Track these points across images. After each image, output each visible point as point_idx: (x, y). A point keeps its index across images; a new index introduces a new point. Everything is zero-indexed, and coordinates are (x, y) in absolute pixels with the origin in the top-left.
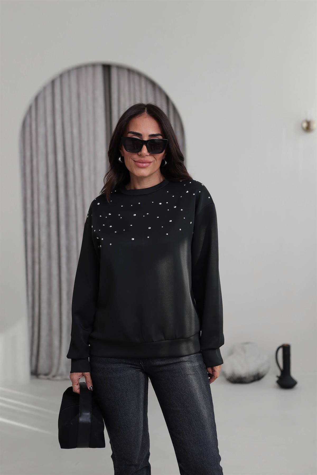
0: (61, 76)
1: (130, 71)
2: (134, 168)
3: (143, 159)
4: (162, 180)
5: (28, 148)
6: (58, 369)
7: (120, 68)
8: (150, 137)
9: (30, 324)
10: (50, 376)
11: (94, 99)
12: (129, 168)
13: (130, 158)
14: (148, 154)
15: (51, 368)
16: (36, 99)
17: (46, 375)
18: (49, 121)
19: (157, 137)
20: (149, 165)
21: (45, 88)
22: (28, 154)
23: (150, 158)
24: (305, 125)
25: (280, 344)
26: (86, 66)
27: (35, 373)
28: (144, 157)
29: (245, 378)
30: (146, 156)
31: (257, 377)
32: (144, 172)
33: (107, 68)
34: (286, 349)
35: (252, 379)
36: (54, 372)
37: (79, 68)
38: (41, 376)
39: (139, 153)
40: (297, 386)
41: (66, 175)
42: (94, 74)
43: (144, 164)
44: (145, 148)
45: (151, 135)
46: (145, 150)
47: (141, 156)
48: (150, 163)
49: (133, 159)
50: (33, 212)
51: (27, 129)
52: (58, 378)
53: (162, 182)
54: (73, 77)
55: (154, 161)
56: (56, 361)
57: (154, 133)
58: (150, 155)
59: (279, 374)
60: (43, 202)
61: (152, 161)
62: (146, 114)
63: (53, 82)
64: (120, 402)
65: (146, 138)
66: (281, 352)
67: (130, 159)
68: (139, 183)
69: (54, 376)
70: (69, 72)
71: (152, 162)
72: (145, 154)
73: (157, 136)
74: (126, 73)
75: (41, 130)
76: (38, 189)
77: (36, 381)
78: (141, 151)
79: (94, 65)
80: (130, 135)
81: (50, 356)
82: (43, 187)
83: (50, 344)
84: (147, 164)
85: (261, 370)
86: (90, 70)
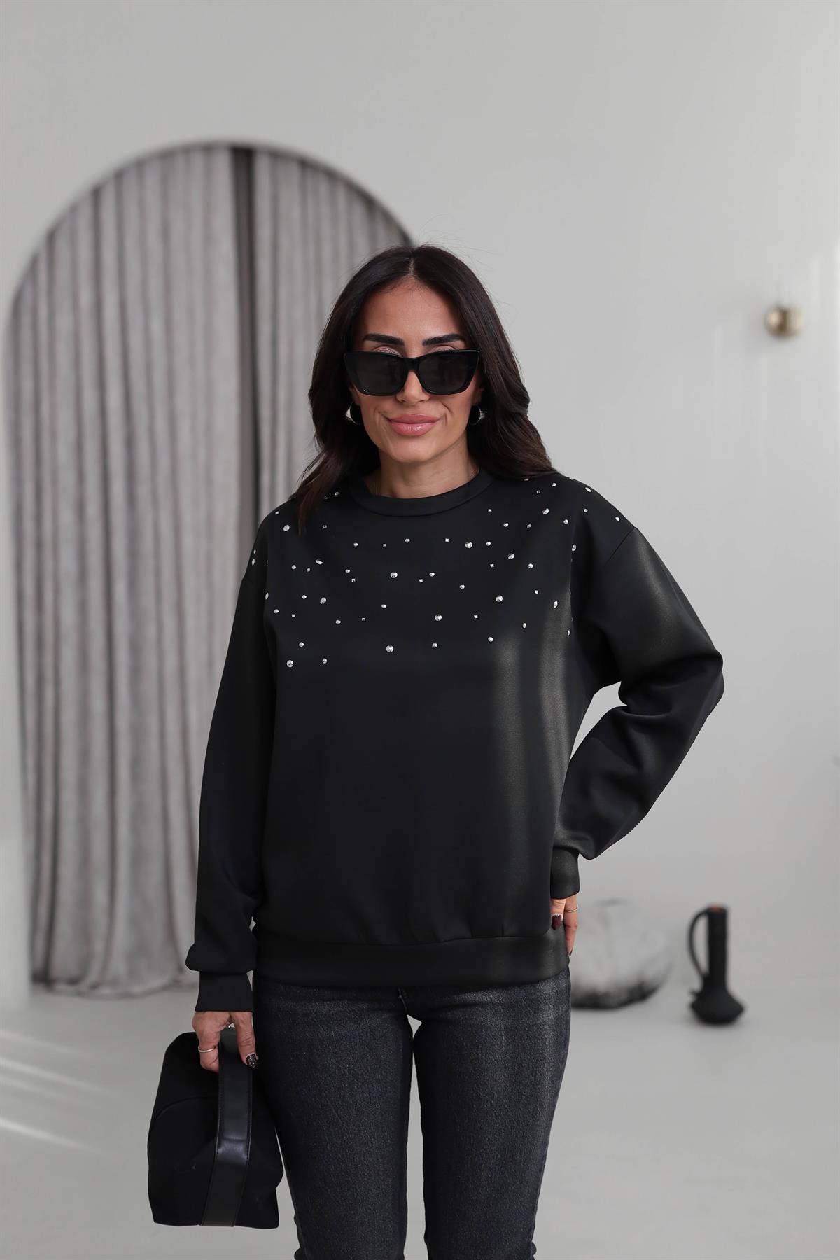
0: (119, 176)
1: (307, 165)
2: (388, 439)
3: (410, 412)
4: (472, 474)
5: (27, 369)
6: (105, 966)
7: (278, 156)
8: (426, 347)
9: (31, 847)
10: (83, 986)
11: (208, 239)
12: (376, 440)
13: (375, 412)
14: (425, 397)
15: (85, 965)
16: (51, 237)
17: (74, 981)
18: (86, 297)
19: (449, 343)
20: (430, 430)
21: (73, 209)
22: (27, 386)
23: (432, 409)
24: (774, 319)
25: (701, 905)
26: (187, 150)
27: (43, 978)
28: (413, 406)
29: (606, 995)
30: (420, 404)
31: (639, 993)
32: (420, 449)
33: (243, 156)
34: (717, 920)
35: (624, 997)
36: (93, 977)
37: (167, 156)
38: (61, 987)
39: (399, 398)
40: (745, 1018)
41: (130, 443)
42: (208, 173)
43: (415, 425)
44: (413, 379)
45: (429, 340)
46: (414, 387)
47: (403, 404)
48: (433, 421)
49: (383, 414)
50: (39, 545)
51: (26, 319)
52: (106, 991)
53: (474, 479)
54: (152, 180)
55: (445, 416)
56: (99, 946)
57: (439, 332)
58: (430, 399)
59: (696, 984)
60: (67, 517)
61: (438, 416)
62: (411, 278)
63: (96, 194)
64: (332, 1110)
65: (416, 352)
66: (702, 927)
67: (374, 415)
68: (406, 480)
69: (95, 986)
70: (140, 164)
71: (439, 419)
72: (414, 398)
73: (449, 341)
74: (294, 172)
75: (64, 324)
76: (55, 482)
77: (47, 998)
78: (404, 390)
79: (208, 149)
80: (370, 345)
81: (84, 932)
82: (67, 478)
83: (85, 900)
84: (425, 426)
85: (650, 974)
86: (198, 160)
